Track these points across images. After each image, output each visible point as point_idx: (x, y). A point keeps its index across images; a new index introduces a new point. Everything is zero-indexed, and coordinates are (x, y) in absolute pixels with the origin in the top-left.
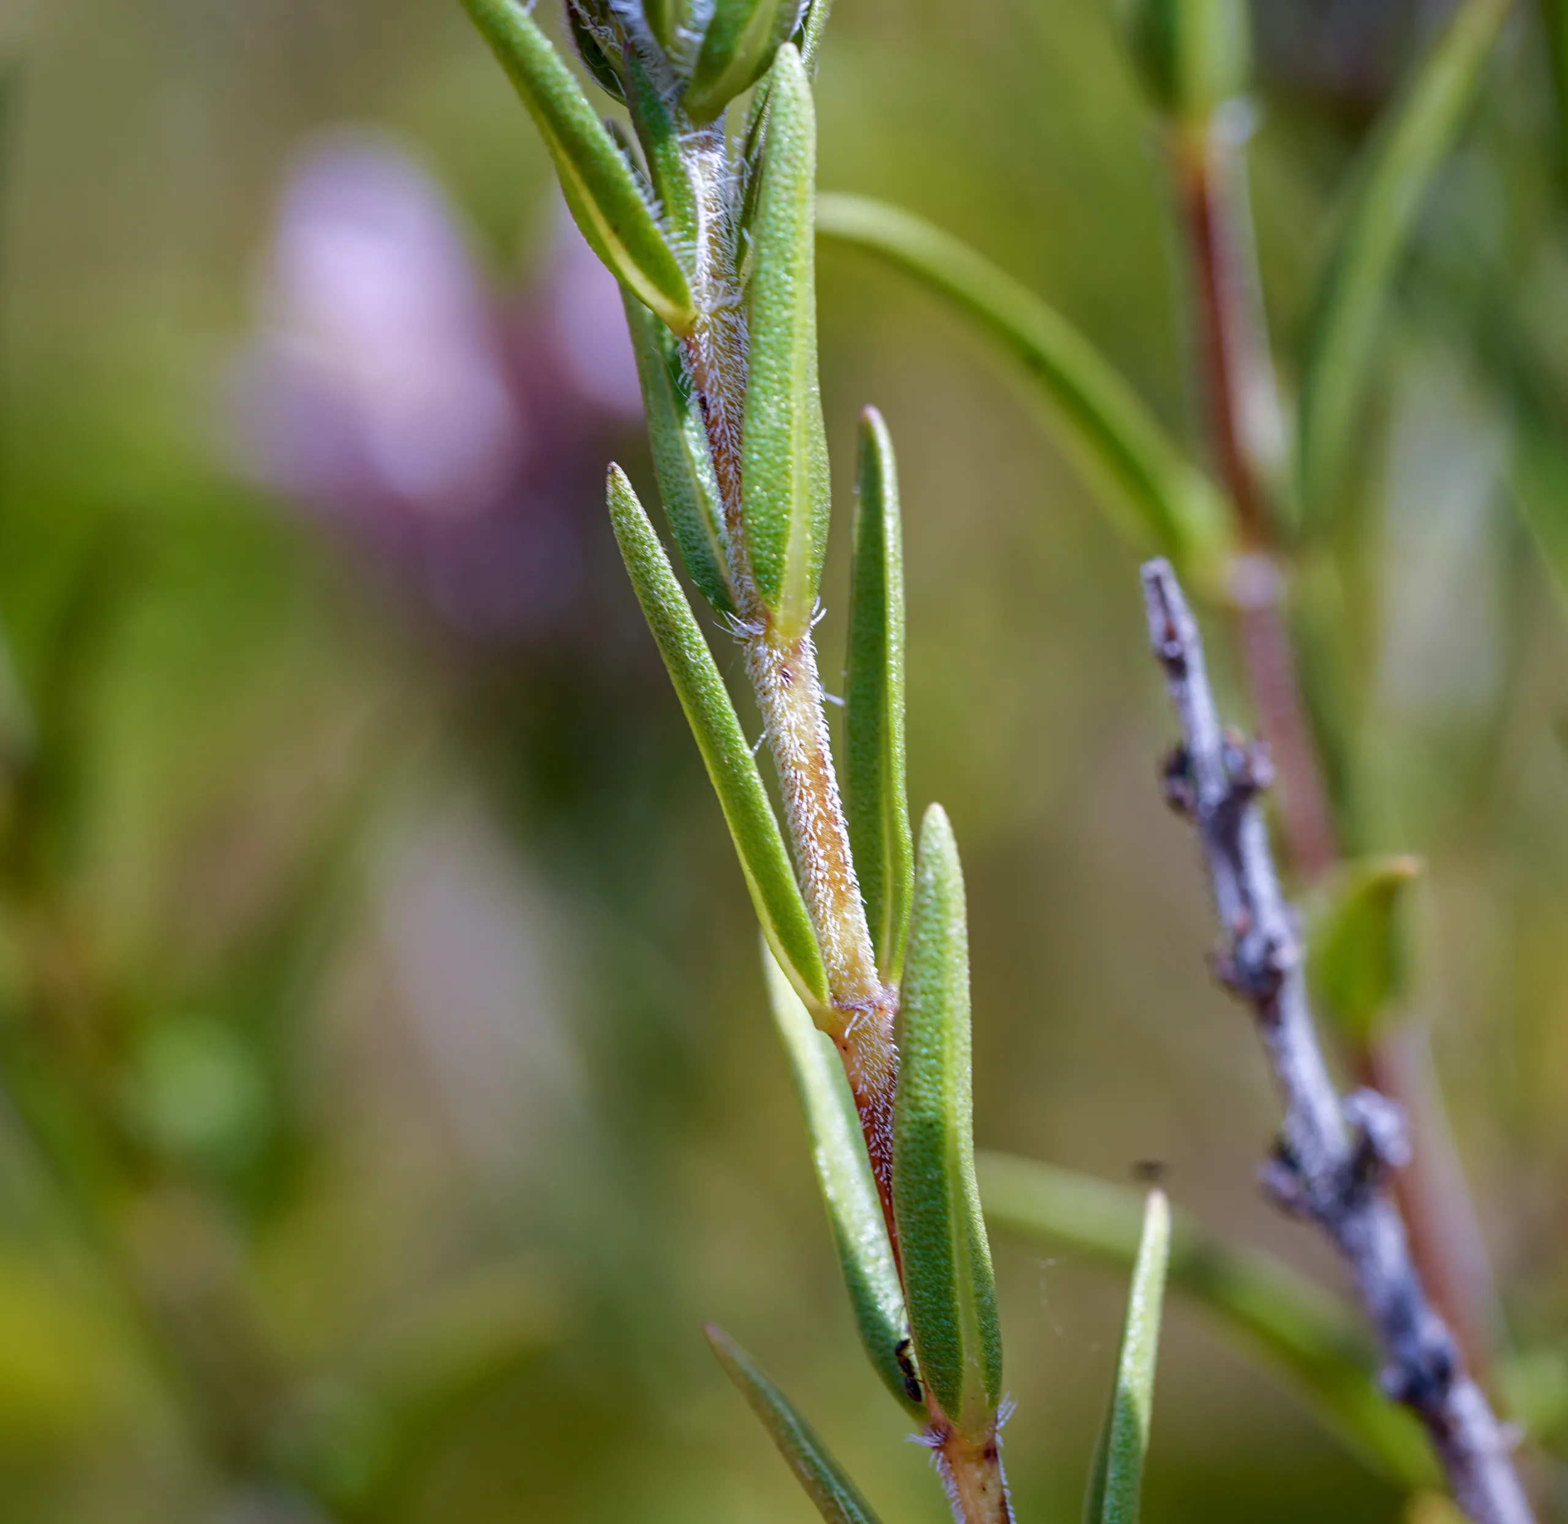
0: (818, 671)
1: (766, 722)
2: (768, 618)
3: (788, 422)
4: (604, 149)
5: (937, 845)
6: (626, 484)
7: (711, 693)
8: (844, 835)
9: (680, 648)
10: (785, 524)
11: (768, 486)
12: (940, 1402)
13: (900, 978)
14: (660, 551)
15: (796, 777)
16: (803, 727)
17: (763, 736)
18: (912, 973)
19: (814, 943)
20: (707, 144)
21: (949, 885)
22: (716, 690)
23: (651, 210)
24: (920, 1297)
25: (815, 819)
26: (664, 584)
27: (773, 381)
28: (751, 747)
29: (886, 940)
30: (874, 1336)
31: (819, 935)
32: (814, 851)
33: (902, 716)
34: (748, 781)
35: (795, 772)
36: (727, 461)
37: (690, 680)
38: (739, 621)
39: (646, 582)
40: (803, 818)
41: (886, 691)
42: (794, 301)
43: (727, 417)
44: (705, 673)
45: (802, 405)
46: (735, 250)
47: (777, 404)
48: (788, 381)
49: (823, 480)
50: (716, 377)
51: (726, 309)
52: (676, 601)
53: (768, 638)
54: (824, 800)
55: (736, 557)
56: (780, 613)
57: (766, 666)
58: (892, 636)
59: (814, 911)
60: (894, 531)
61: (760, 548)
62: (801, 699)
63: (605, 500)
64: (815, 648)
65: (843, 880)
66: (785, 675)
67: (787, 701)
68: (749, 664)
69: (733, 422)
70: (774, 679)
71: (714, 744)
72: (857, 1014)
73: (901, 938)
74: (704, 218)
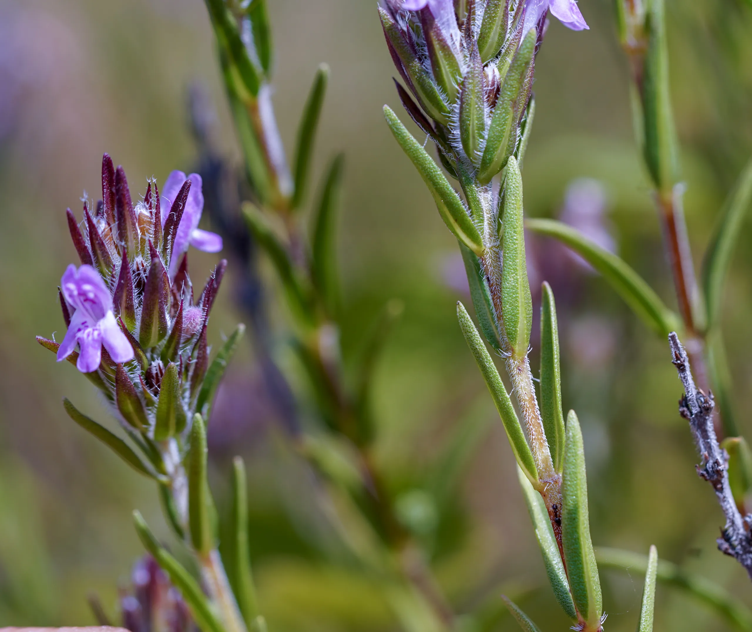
0: (530, 368)
1: (514, 386)
2: (513, 350)
3: (517, 283)
4: (451, 193)
5: (573, 423)
6: (463, 307)
7: (494, 376)
8: (542, 424)
9: (483, 362)
10: (518, 318)
11: (511, 305)
12: (581, 614)
13: (562, 472)
14: (475, 330)
15: (524, 404)
16: (526, 387)
17: (513, 390)
18: (566, 467)
19: (533, 460)
20: (486, 191)
21: (577, 437)
22: (496, 375)
23: (468, 213)
24: (573, 578)
25: (531, 418)
26: (477, 341)
27: (511, 269)
28: (509, 394)
29: (557, 459)
30: (558, 595)
31: (534, 458)
32: (531, 429)
33: (560, 383)
34: (508, 406)
35: (524, 403)
36: (497, 298)
37: (487, 372)
38: (503, 352)
39: (471, 340)
40: (527, 418)
41: (554, 375)
42: (517, 242)
43: (496, 283)
44: (492, 370)
45: (522, 277)
46: (497, 227)
47: (513, 277)
48: (516, 269)
49: (530, 303)
50: (492, 270)
51: (495, 247)
52: (481, 346)
53: (513, 357)
54: (534, 412)
55: (501, 331)
56: (517, 348)
57: (513, 367)
58: (555, 356)
59: (532, 450)
60: (554, 321)
61: (509, 326)
62: (525, 378)
63: (457, 314)
64: (529, 361)
65: (541, 439)
66: (520, 370)
67: (520, 379)
68: (507, 367)
69: (499, 285)
70: (515, 371)
71: (496, 394)
72: (548, 484)
73: (562, 457)
74: (486, 216)
